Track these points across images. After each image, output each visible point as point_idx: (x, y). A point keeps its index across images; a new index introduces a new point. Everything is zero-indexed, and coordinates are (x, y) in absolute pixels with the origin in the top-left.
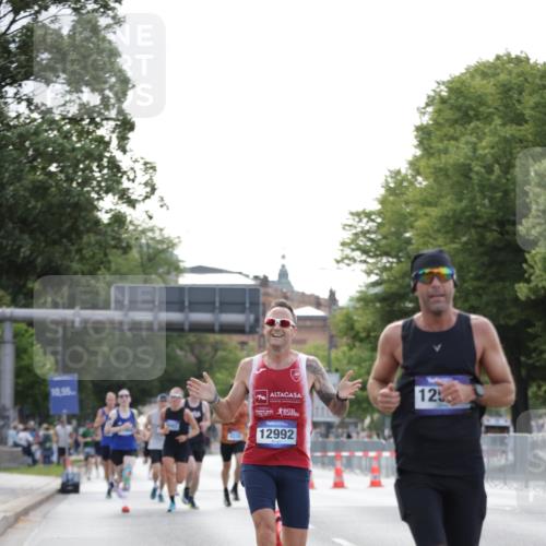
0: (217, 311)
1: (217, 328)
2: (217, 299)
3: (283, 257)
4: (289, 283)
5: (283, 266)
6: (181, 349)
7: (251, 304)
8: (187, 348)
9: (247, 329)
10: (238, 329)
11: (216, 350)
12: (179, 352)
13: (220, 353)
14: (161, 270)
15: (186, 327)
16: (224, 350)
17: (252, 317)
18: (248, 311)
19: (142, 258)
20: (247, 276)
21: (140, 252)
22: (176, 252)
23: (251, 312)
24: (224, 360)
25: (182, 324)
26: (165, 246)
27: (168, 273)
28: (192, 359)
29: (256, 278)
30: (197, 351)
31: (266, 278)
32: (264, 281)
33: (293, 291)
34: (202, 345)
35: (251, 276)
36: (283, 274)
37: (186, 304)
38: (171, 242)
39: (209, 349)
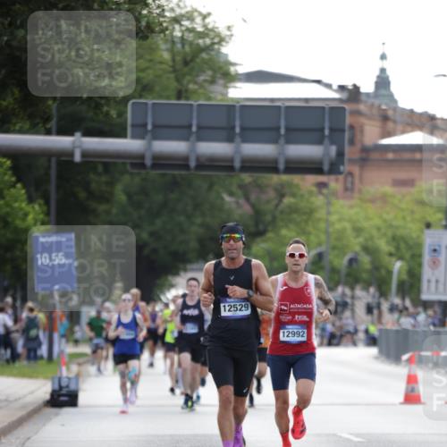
0: (282, 141)
1: (281, 166)
2: (283, 124)
3: (383, 57)
4: (391, 96)
5: (383, 70)
6: (231, 194)
7: (331, 130)
8: (239, 192)
9: (326, 167)
10: (313, 167)
11: (282, 196)
12: (227, 198)
13: (287, 200)
14: (202, 78)
15: (237, 164)
16: (294, 195)
17: (333, 150)
18: (326, 141)
19: (174, 60)
20: (329, 86)
21: (171, 51)
22: (224, 50)
23: (332, 143)
24: (293, 210)
25: (232, 160)
26: (208, 41)
27: (213, 82)
28: (247, 209)
29: (342, 88)
30: (253, 197)
31: (356, 88)
32: (354, 94)
33: (396, 109)
34: (261, 188)
35: (335, 87)
36: (383, 82)
37: (238, 130)
38: (218, 35)
39: (272, 194)
